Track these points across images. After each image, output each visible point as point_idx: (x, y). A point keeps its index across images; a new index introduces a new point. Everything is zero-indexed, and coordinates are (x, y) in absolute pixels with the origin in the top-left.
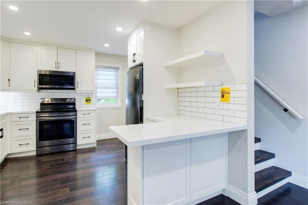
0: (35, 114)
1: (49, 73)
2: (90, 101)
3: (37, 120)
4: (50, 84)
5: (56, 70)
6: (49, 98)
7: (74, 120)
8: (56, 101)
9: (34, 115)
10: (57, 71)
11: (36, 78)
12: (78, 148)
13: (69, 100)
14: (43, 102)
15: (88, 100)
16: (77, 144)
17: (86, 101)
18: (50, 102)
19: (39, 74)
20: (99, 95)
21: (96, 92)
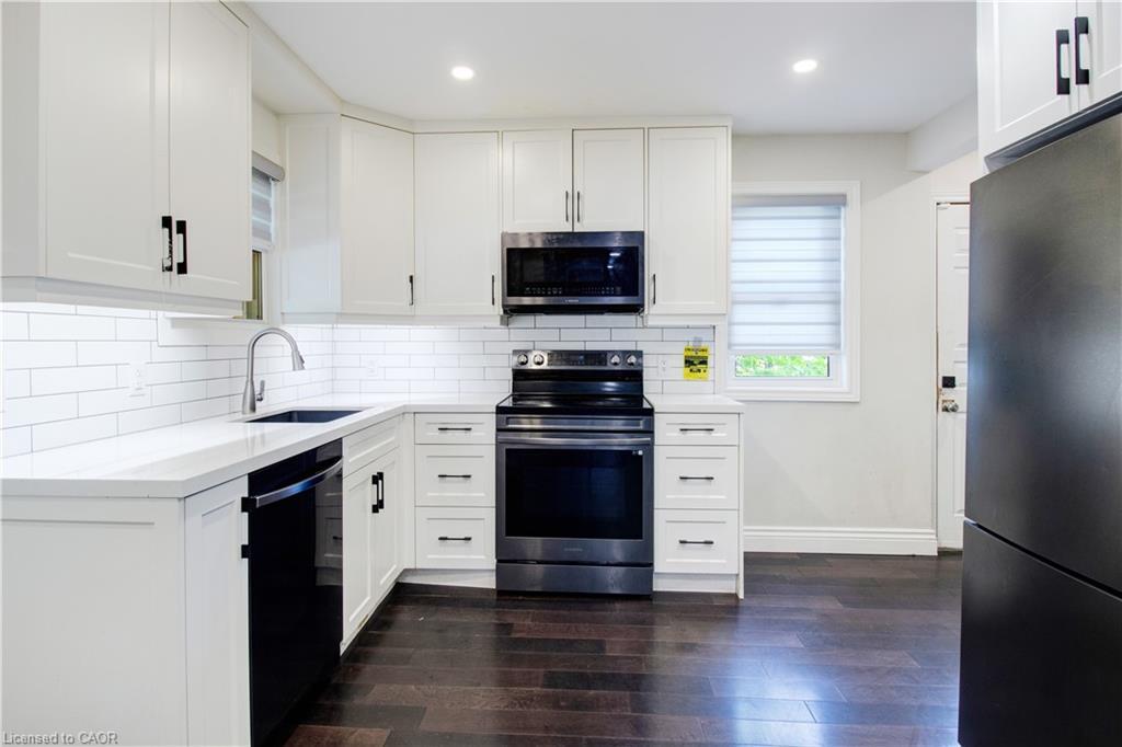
0: (494, 415)
1: (544, 242)
2: (704, 362)
3: (498, 444)
4: (546, 291)
5: (567, 228)
6: (543, 351)
7: (640, 453)
8: (568, 362)
9: (491, 422)
10: (572, 234)
11: (495, 266)
12: (659, 585)
13: (616, 359)
14: (523, 367)
15: (695, 362)
16: (656, 571)
17: (689, 362)
18: (545, 366)
19: (509, 250)
20: (742, 335)
21: (731, 324)
